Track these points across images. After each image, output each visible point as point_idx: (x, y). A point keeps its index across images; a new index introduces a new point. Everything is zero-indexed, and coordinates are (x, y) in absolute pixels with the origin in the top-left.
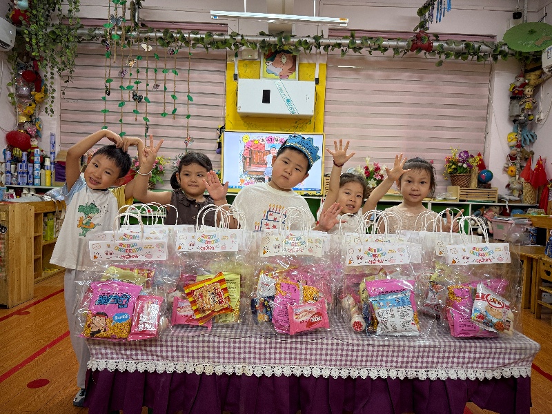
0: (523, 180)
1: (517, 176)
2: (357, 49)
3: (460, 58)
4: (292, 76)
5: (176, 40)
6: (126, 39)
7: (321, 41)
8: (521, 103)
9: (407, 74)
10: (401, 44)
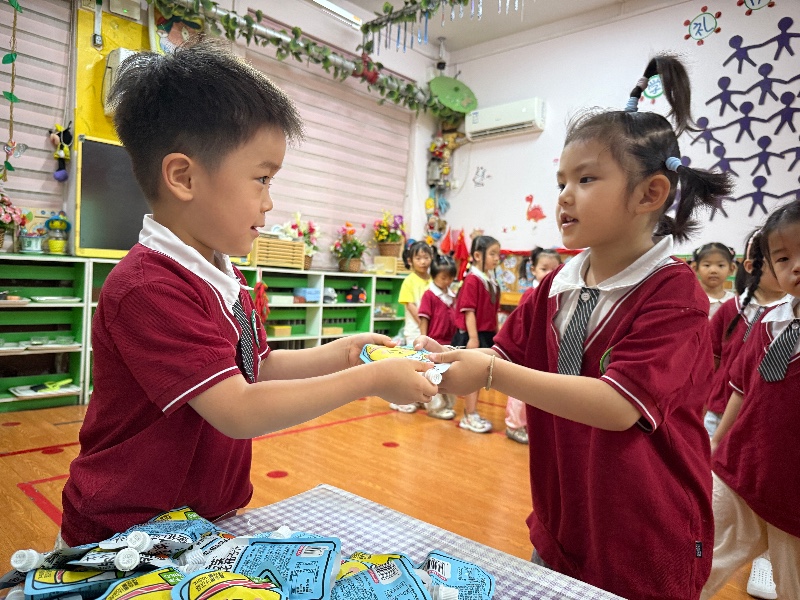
7: (254, 26)
8: (440, 166)
10: (348, 64)
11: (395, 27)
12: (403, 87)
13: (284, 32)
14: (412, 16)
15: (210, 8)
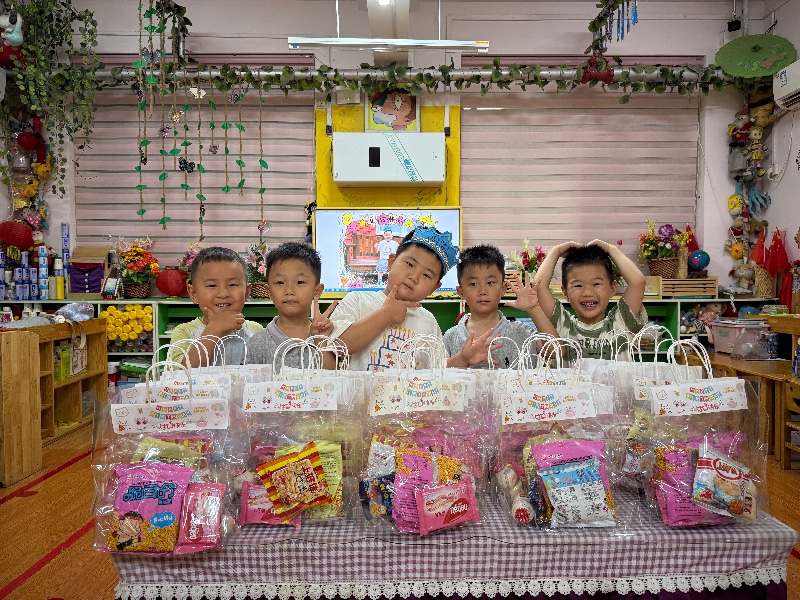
0: (753, 263)
1: (745, 259)
2: (504, 83)
3: (654, 90)
4: (410, 127)
5: (239, 80)
6: (167, 81)
7: (451, 74)
8: (746, 152)
10: (567, 73)
12: (657, 72)
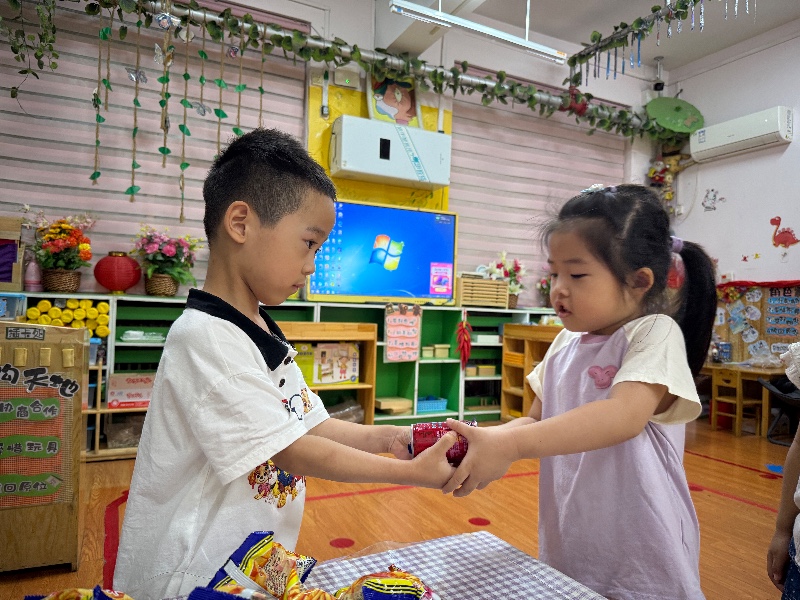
5: (241, 32)
7: (460, 77)
8: (662, 192)
9: (541, 141)
10: (553, 99)
11: (604, 55)
12: (615, 114)
13: (489, 78)
14: (623, 41)
15: (419, 67)
